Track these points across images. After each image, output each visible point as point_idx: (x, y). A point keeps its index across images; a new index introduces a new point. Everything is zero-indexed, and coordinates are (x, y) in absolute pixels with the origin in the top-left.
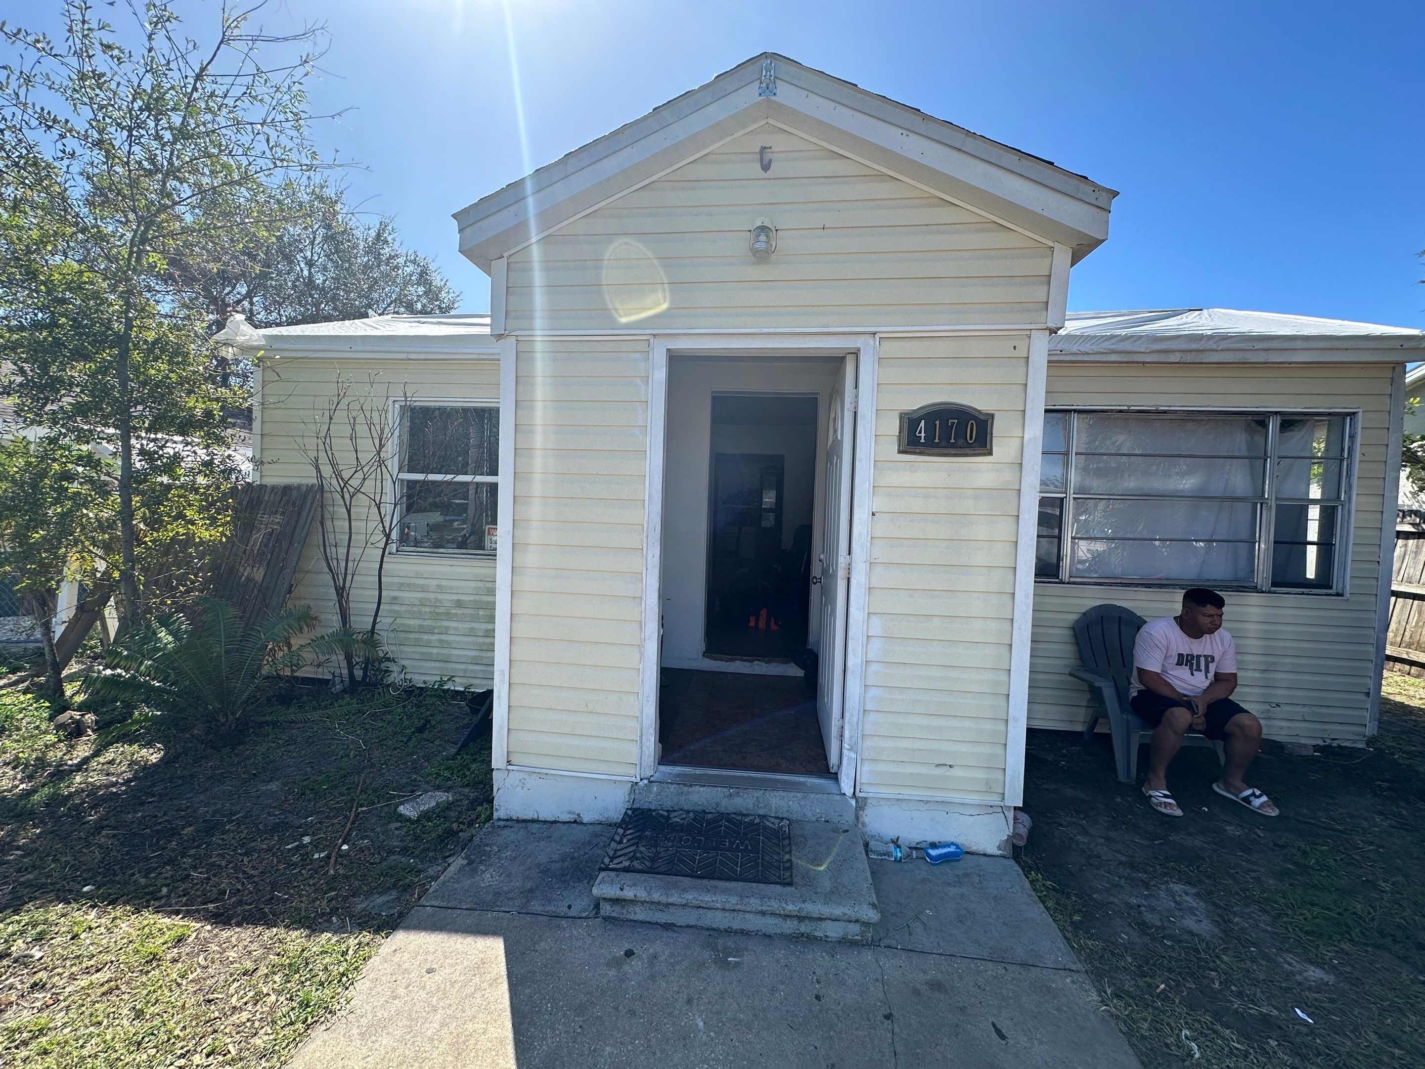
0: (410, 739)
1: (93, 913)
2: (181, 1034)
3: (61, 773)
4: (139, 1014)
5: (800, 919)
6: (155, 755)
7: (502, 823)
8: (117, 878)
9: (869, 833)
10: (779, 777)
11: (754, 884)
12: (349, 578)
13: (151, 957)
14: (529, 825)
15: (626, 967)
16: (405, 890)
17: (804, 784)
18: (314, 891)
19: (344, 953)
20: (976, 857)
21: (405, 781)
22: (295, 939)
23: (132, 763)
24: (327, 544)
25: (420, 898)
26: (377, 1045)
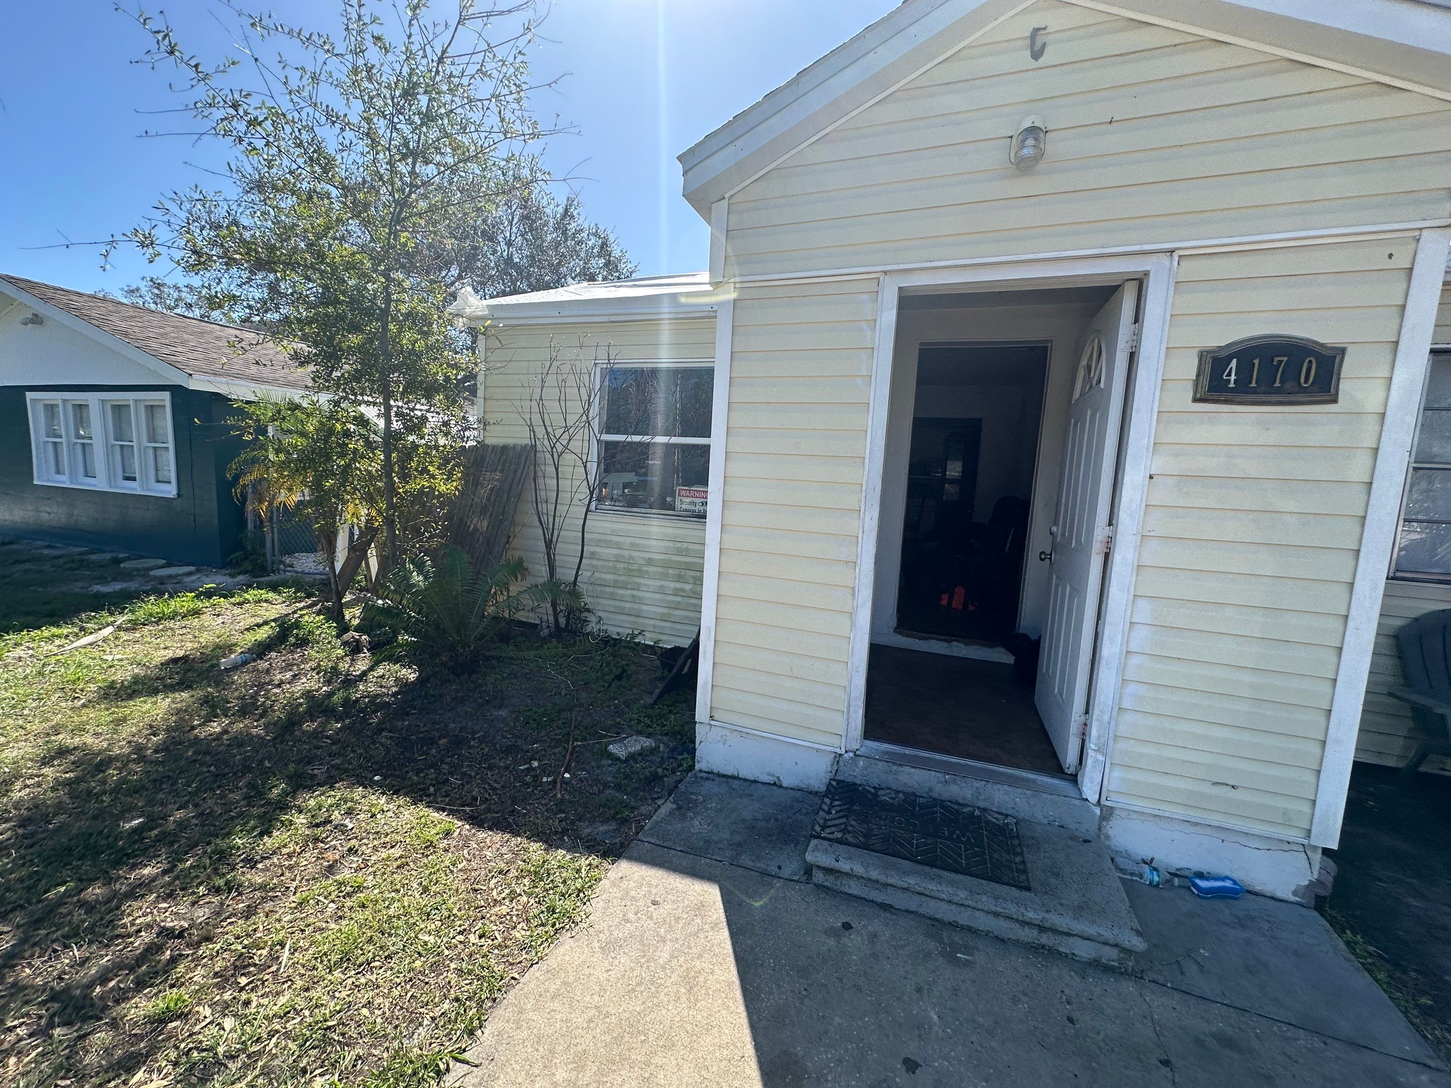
0: (610, 685)
1: (383, 800)
2: (459, 914)
3: (350, 682)
4: (426, 890)
5: (1042, 929)
6: (412, 675)
7: (703, 775)
8: (397, 773)
9: (1113, 847)
10: (1002, 769)
11: (984, 882)
12: (556, 533)
13: (429, 843)
14: (730, 780)
15: (845, 940)
16: (622, 823)
17: (1034, 781)
18: (547, 810)
19: (578, 871)
20: (1262, 899)
21: (610, 722)
22: (536, 850)
23: (397, 679)
24: (539, 500)
25: (637, 833)
26: (616, 962)
